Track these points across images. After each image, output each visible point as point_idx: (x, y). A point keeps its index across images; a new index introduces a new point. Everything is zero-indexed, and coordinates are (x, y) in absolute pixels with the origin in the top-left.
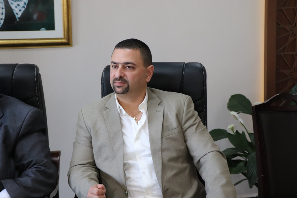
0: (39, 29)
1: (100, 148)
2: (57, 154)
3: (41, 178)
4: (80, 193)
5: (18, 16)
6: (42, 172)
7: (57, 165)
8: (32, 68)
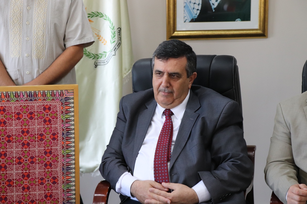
0: (234, 20)
1: (300, 146)
2: (252, 149)
3: (238, 172)
4: (278, 191)
5: (214, 7)
6: (239, 167)
7: (252, 159)
8: (230, 60)
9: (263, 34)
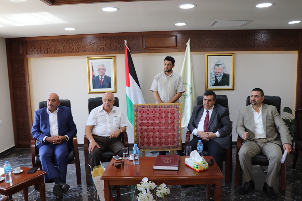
0: (225, 85)
1: (246, 121)
2: (232, 122)
3: (228, 129)
4: (240, 134)
5: (219, 82)
6: (228, 127)
7: (232, 125)
8: (225, 96)
9: (233, 90)
